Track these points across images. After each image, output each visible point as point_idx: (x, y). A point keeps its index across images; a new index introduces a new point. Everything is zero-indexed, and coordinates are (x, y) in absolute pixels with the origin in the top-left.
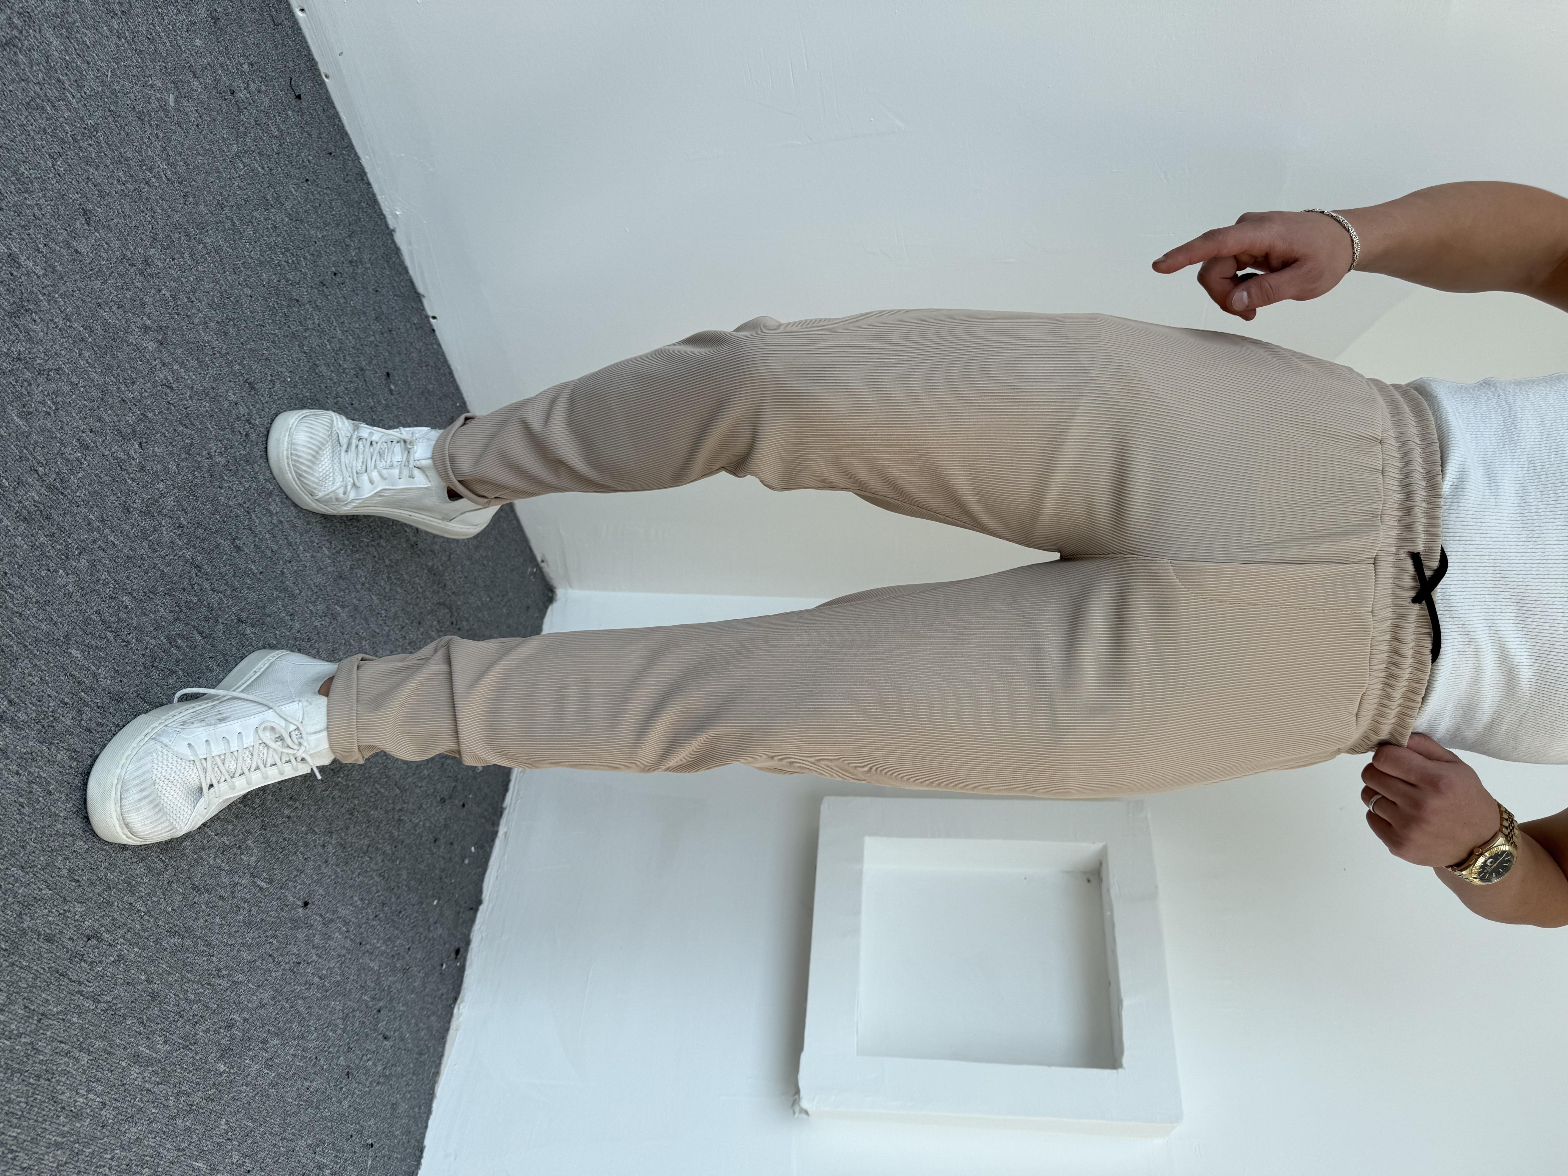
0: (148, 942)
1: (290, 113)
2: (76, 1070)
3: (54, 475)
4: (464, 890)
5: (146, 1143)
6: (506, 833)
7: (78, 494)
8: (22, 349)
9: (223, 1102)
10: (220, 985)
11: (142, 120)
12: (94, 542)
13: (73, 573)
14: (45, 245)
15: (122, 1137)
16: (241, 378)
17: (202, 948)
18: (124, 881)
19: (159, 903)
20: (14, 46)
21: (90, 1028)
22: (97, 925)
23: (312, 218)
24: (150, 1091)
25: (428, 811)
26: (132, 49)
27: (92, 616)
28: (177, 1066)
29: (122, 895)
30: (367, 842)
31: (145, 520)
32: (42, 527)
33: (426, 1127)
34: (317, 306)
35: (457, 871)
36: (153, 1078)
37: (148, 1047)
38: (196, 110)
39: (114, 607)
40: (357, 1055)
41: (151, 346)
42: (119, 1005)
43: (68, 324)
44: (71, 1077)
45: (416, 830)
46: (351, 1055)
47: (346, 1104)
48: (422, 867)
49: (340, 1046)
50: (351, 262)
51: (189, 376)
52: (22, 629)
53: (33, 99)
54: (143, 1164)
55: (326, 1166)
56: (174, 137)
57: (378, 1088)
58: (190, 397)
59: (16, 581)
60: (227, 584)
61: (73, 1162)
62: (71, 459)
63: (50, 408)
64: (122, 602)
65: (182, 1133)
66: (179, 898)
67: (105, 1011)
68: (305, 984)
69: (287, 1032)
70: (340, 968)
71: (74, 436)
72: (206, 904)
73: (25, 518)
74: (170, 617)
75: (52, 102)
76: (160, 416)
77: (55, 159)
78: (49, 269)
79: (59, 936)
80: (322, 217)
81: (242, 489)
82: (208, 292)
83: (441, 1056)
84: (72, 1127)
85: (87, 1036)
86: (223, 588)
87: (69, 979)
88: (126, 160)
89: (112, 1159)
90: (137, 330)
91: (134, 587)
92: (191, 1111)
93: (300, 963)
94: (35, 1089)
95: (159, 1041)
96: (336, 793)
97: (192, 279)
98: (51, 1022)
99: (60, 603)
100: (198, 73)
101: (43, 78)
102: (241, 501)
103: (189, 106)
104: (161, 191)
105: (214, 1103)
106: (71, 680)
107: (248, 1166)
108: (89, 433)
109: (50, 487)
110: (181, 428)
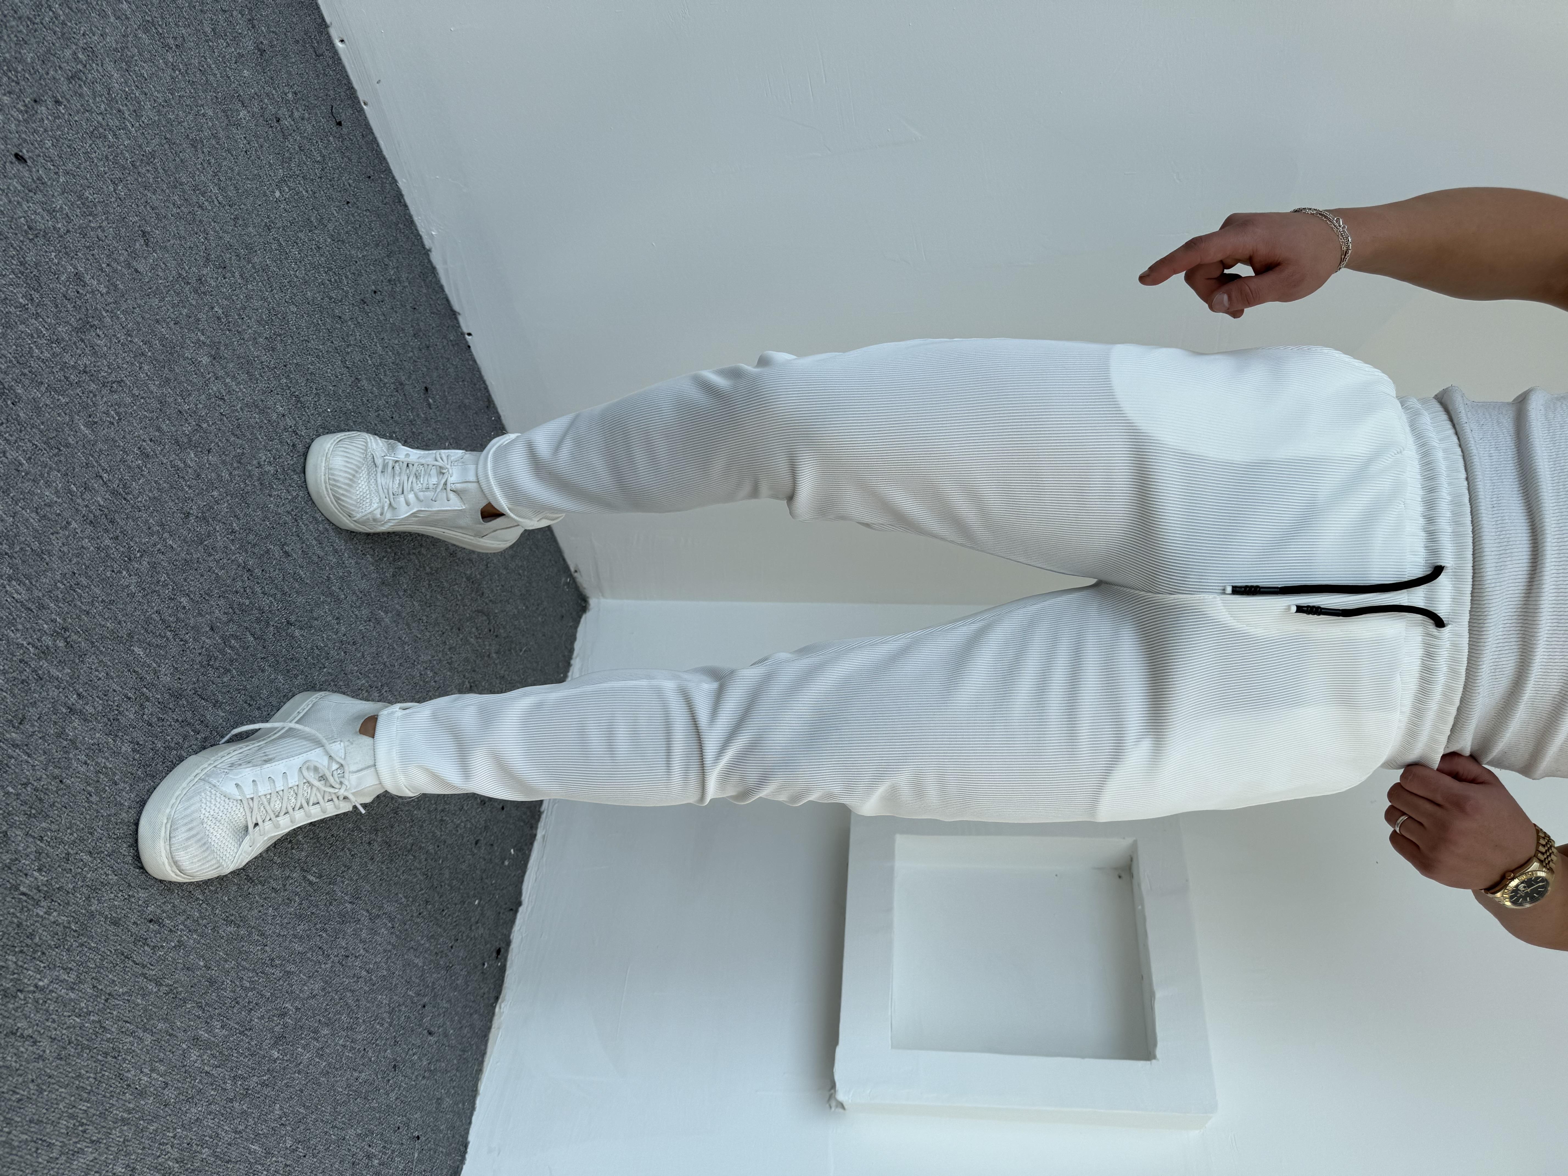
0: (206, 930)
1: (331, 139)
2: (141, 1050)
3: (117, 482)
4: (504, 891)
5: (206, 1124)
6: (544, 837)
7: (139, 499)
8: (88, 363)
9: (277, 1088)
10: (273, 974)
11: (195, 147)
12: (155, 545)
13: (135, 575)
14: (108, 265)
15: (183, 1116)
16: (288, 391)
17: (256, 937)
20: (79, 79)
21: (153, 1010)
22: (159, 911)
23: (353, 238)
24: (209, 1073)
25: (469, 812)
26: (185, 81)
27: (153, 616)
28: (234, 1051)
30: (410, 840)
31: (201, 525)
32: (106, 531)
33: (470, 1123)
34: (359, 323)
35: (497, 872)
36: (211, 1061)
37: (206, 1031)
38: (245, 137)
39: (173, 608)
40: (403, 1049)
41: (205, 360)
42: (180, 989)
43: (129, 339)
44: (137, 1056)
45: (457, 831)
46: (398, 1049)
47: (393, 1096)
48: (464, 867)
49: (387, 1039)
50: (390, 281)
51: (240, 388)
52: (89, 627)
53: (96, 128)
54: (203, 1144)
55: (375, 1156)
56: (224, 163)
57: (424, 1082)
58: (241, 408)
59: (84, 581)
60: (276, 588)
61: (138, 1138)
62: (132, 466)
63: (114, 418)
64: (180, 603)
65: (239, 1115)
66: (235, 888)
67: (167, 994)
68: (353, 977)
69: (336, 1022)
70: (386, 963)
71: (135, 445)
72: (260, 895)
73: (91, 522)
74: (225, 618)
75: (113, 132)
76: (213, 427)
77: (116, 184)
78: (111, 288)
79: (124, 920)
80: (363, 238)
81: (290, 497)
82: (257, 310)
83: (484, 1054)
84: (137, 1104)
85: (151, 1018)
86: (273, 591)
87: (134, 961)
88: (181, 184)
89: (174, 1137)
90: (192, 345)
91: (191, 589)
92: (246, 1095)
93: (348, 956)
94: (103, 1065)
95: (217, 1025)
97: (242, 297)
98: (118, 1002)
99: (123, 603)
100: (247, 102)
101: (105, 108)
102: (289, 509)
103: (238, 134)
104: (213, 214)
105: (269, 1089)
106: (134, 676)
107: (301, 1151)
108: (149, 442)
109: (114, 493)
110: (233, 439)
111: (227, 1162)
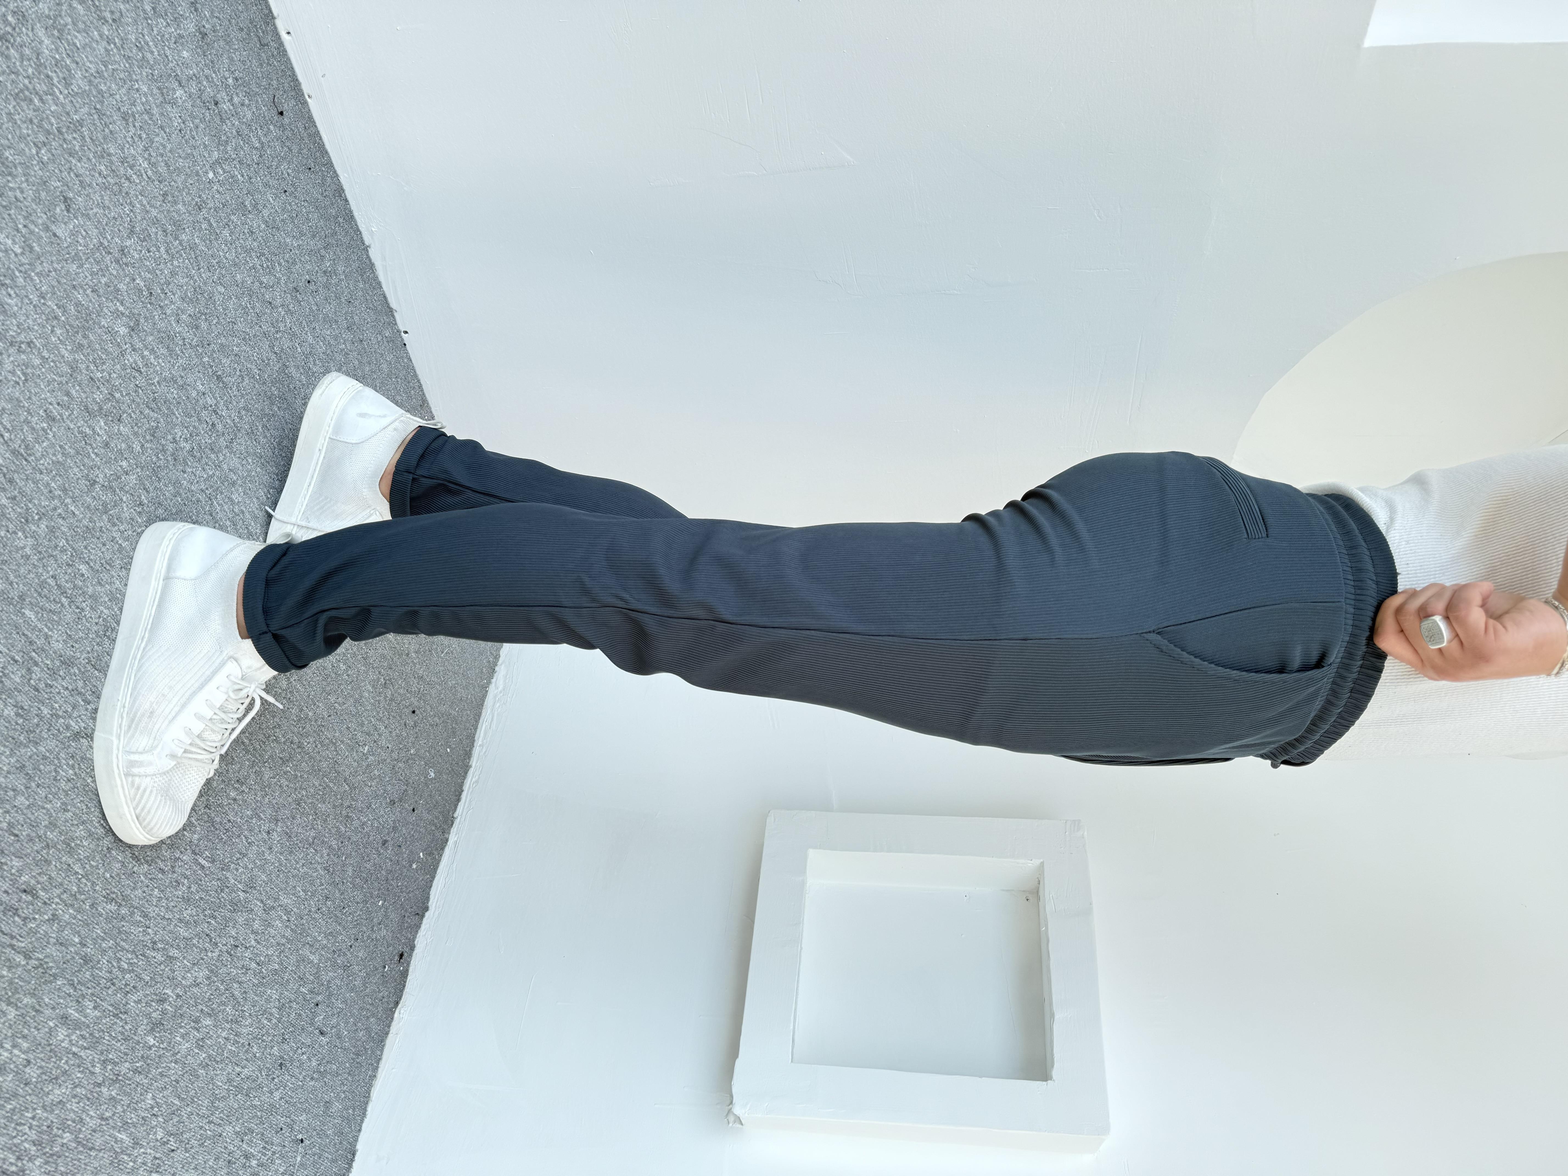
0: (84, 906)
1: (271, 127)
3: (19, 442)
4: (411, 895)
5: (69, 1107)
6: (456, 842)
7: (42, 462)
9: (151, 1076)
11: (127, 120)
12: (55, 509)
13: (32, 537)
15: (45, 1098)
16: (210, 370)
17: (139, 918)
18: (64, 842)
19: (97, 868)
20: (6, 41)
21: (20, 983)
23: (288, 227)
24: (76, 1054)
25: (377, 811)
26: (120, 55)
27: (48, 580)
28: (106, 1034)
29: (60, 856)
30: (313, 833)
31: (106, 494)
33: (360, 1130)
34: (290, 310)
35: (404, 874)
36: (80, 1042)
37: (76, 1010)
38: (180, 117)
39: (70, 574)
40: (291, 1047)
41: (123, 331)
42: (51, 964)
45: (364, 829)
46: (286, 1046)
47: (277, 1095)
48: (368, 866)
50: (325, 272)
51: (158, 362)
53: (22, 91)
54: (64, 1127)
55: (253, 1156)
56: (157, 139)
57: (312, 1083)
58: (158, 382)
62: (37, 428)
63: (20, 378)
64: (79, 570)
65: (107, 1101)
66: (118, 865)
67: (36, 968)
68: (242, 968)
69: (220, 1014)
70: (278, 957)
71: (41, 407)
72: (145, 875)
75: (39, 96)
76: (127, 398)
77: (39, 148)
78: (27, 249)
80: (299, 227)
81: (205, 476)
82: (182, 286)
83: (379, 1060)
85: (16, 991)
88: (108, 155)
89: (33, 1118)
90: (110, 314)
91: (92, 557)
92: (117, 1080)
93: (237, 946)
95: (89, 1005)
96: (284, 782)
97: (166, 272)
99: (16, 565)
100: (184, 82)
101: (33, 72)
102: (203, 487)
103: (173, 112)
104: (141, 188)
105: (142, 1076)
106: (23, 639)
107: (173, 1144)
108: (56, 406)
109: (14, 452)
110: (147, 411)
111: (91, 1149)
